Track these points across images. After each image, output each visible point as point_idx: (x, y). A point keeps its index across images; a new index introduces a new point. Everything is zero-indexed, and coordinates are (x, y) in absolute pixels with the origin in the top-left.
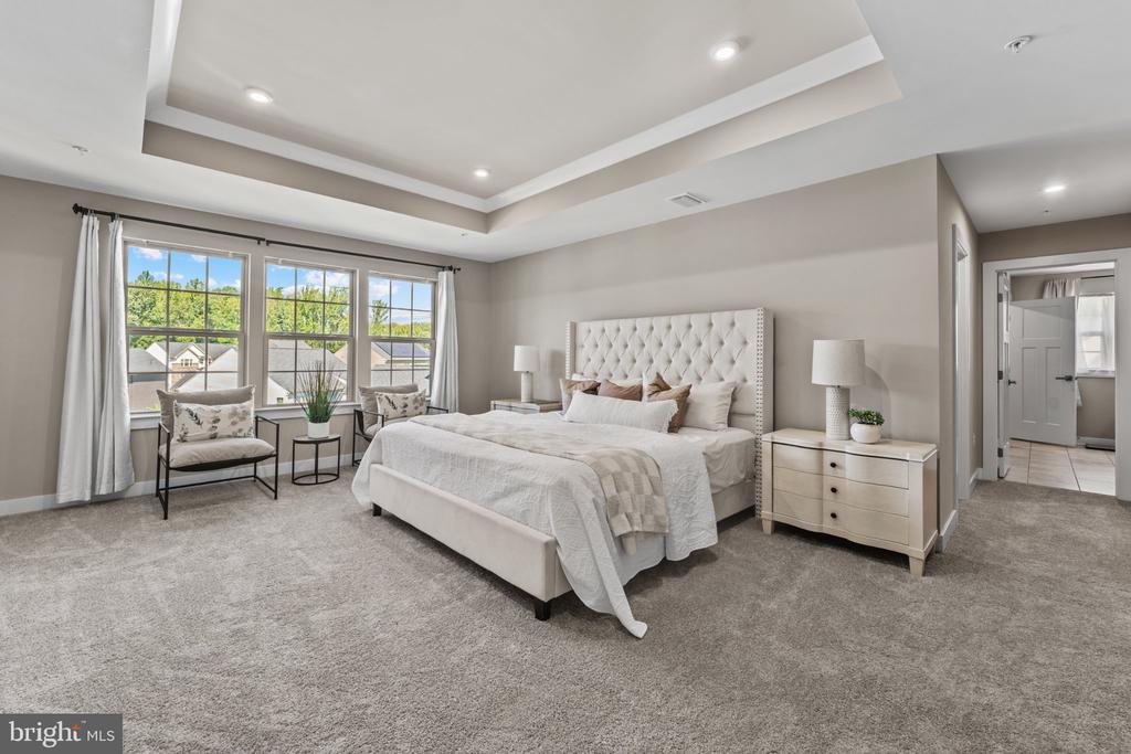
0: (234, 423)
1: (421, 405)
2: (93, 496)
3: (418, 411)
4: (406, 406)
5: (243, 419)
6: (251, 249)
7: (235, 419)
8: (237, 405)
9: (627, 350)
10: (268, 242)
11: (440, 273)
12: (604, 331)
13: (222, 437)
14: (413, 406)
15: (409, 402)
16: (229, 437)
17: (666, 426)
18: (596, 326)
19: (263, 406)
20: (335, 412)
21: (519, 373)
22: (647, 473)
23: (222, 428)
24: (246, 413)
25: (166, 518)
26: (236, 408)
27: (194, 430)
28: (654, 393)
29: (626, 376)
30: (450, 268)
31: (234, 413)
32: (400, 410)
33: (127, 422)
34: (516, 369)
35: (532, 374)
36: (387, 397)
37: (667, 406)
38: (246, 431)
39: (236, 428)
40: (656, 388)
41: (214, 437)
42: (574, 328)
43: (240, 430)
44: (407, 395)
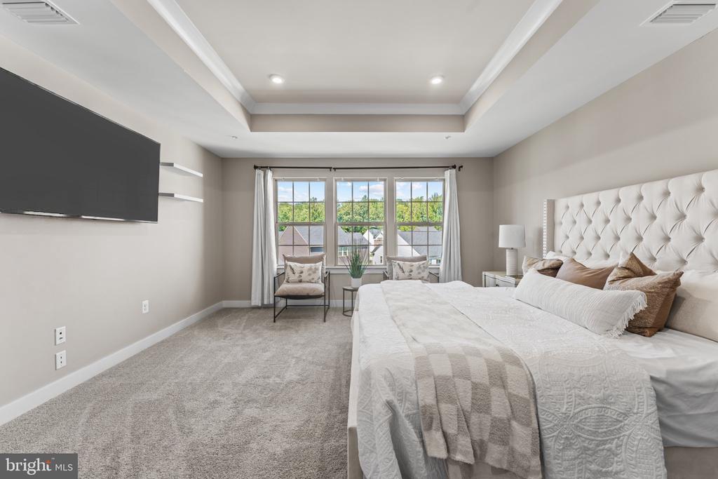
0: (310, 275)
1: (423, 271)
2: (263, 304)
3: (420, 276)
4: (411, 271)
5: (314, 272)
6: (326, 174)
7: (310, 272)
8: (312, 264)
9: (608, 225)
10: (335, 169)
11: (446, 172)
12: (582, 205)
13: (304, 282)
14: (417, 272)
15: (414, 269)
16: (308, 282)
17: (623, 324)
18: (574, 201)
19: (335, 266)
20: (366, 272)
21: (504, 249)
22: (504, 387)
23: (304, 277)
24: (316, 269)
25: (274, 322)
26: (311, 266)
27: (293, 277)
28: (619, 279)
29: (607, 256)
30: (454, 167)
31: (310, 269)
32: (407, 274)
33: (275, 270)
34: (500, 246)
35: (517, 250)
36: (399, 264)
37: (633, 296)
38: (316, 279)
39: (311, 277)
40: (626, 273)
41: (300, 281)
42: (552, 205)
43: (313, 279)
44: (414, 263)
